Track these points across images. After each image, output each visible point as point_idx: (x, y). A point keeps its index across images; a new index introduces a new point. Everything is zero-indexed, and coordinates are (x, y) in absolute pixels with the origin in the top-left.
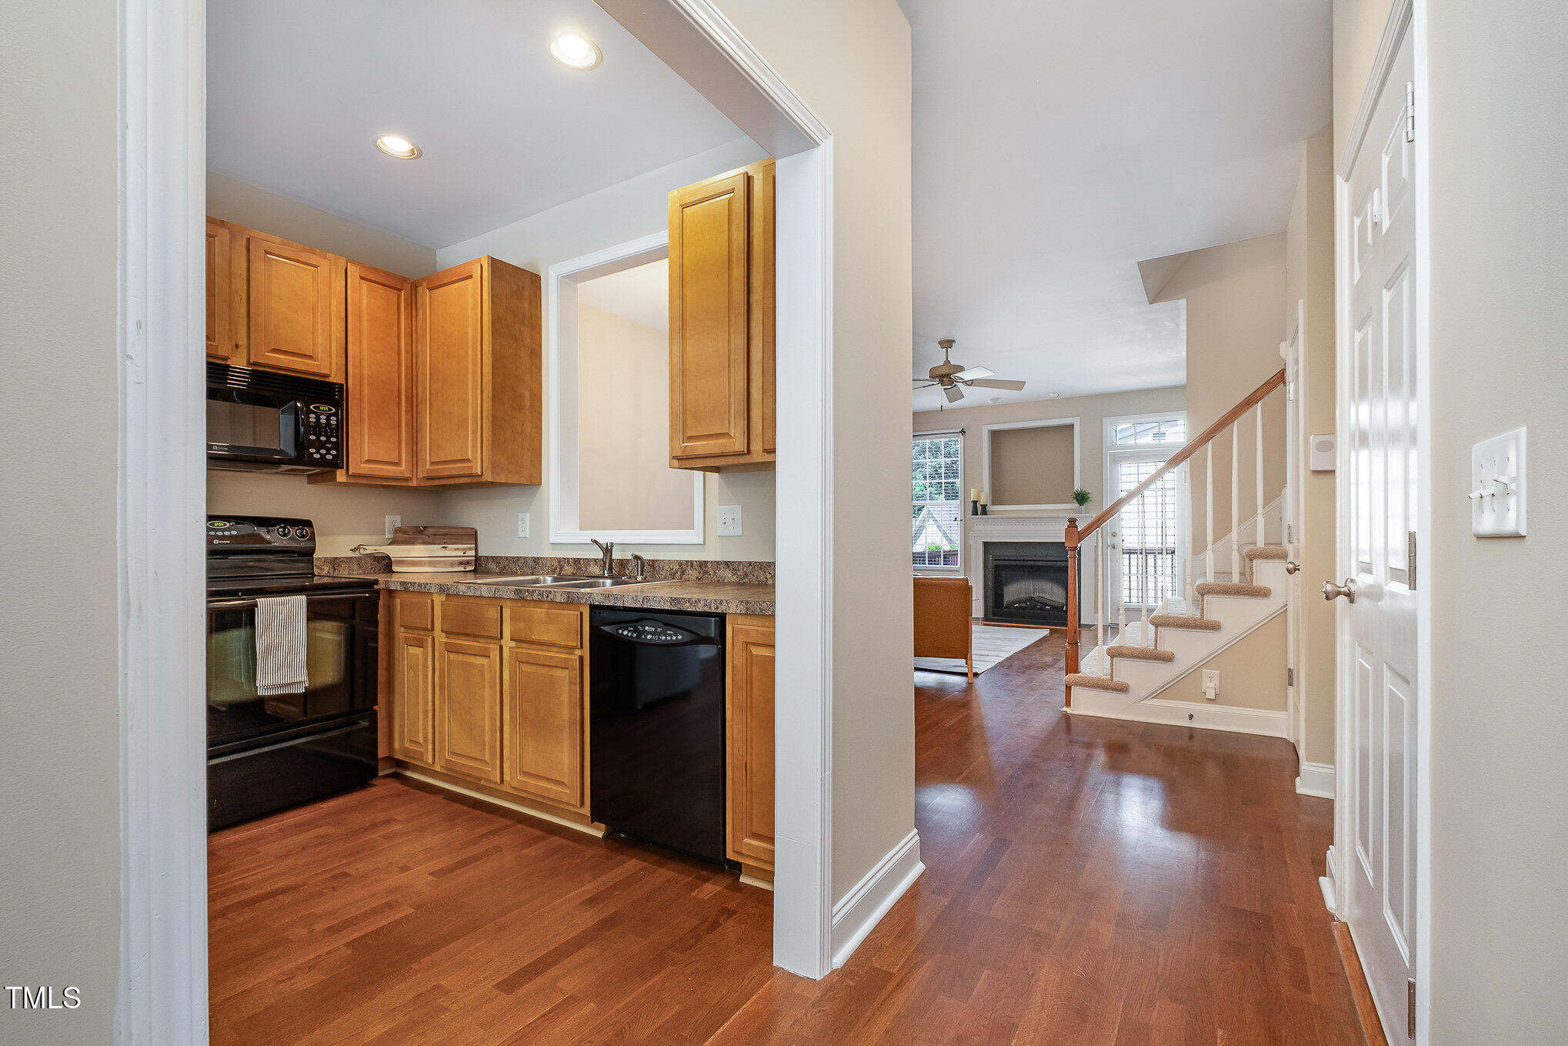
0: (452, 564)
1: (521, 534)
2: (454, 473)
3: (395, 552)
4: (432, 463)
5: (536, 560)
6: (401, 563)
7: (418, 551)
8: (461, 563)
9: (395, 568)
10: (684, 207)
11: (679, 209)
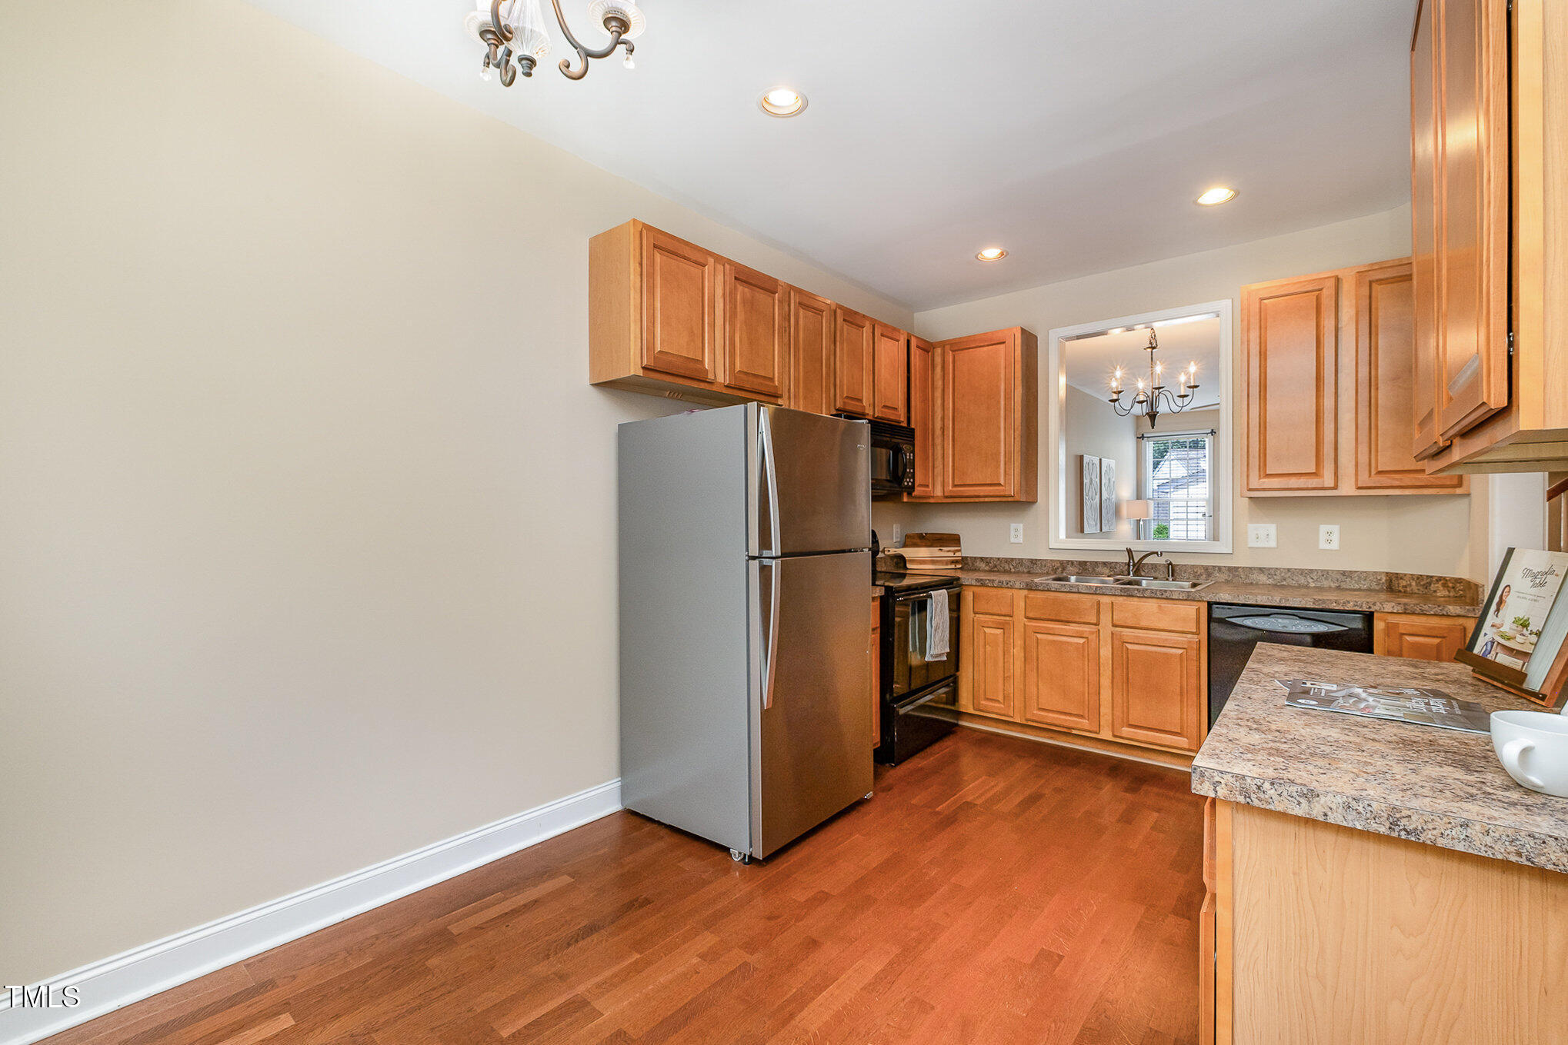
0: (947, 563)
1: (1013, 540)
2: (982, 494)
3: (908, 553)
4: (955, 486)
5: (1033, 562)
6: (913, 561)
7: (923, 552)
8: (953, 562)
9: (908, 566)
10: (1262, 299)
11: (1258, 301)
